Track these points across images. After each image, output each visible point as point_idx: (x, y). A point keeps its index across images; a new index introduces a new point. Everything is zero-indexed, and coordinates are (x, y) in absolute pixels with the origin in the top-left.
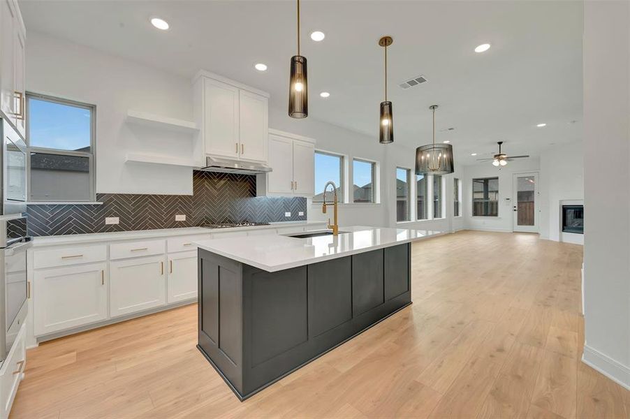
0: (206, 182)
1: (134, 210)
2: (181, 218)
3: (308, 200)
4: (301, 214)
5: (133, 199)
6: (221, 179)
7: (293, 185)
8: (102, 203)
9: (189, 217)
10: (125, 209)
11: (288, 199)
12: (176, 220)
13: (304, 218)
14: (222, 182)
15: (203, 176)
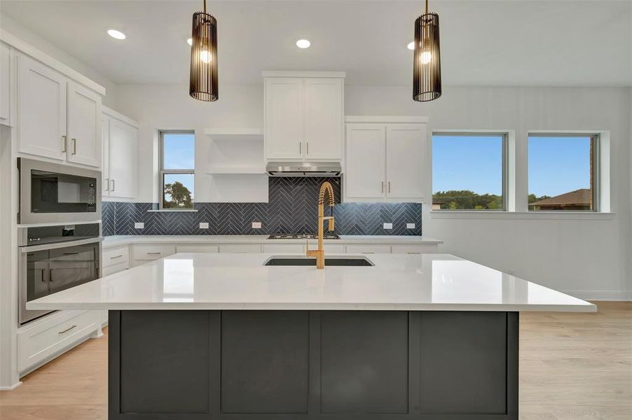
0: (281, 188)
1: (219, 217)
2: (257, 225)
3: (424, 207)
4: (411, 226)
5: (219, 207)
6: (297, 184)
7: (386, 187)
8: (197, 211)
9: (264, 225)
10: (212, 216)
11: (388, 206)
12: (253, 227)
13: (418, 232)
14: (299, 187)
15: (279, 182)
